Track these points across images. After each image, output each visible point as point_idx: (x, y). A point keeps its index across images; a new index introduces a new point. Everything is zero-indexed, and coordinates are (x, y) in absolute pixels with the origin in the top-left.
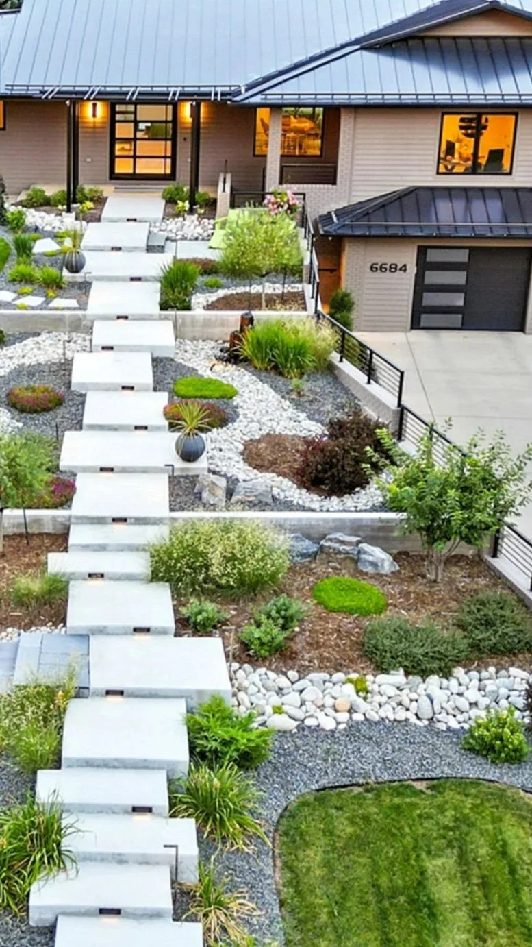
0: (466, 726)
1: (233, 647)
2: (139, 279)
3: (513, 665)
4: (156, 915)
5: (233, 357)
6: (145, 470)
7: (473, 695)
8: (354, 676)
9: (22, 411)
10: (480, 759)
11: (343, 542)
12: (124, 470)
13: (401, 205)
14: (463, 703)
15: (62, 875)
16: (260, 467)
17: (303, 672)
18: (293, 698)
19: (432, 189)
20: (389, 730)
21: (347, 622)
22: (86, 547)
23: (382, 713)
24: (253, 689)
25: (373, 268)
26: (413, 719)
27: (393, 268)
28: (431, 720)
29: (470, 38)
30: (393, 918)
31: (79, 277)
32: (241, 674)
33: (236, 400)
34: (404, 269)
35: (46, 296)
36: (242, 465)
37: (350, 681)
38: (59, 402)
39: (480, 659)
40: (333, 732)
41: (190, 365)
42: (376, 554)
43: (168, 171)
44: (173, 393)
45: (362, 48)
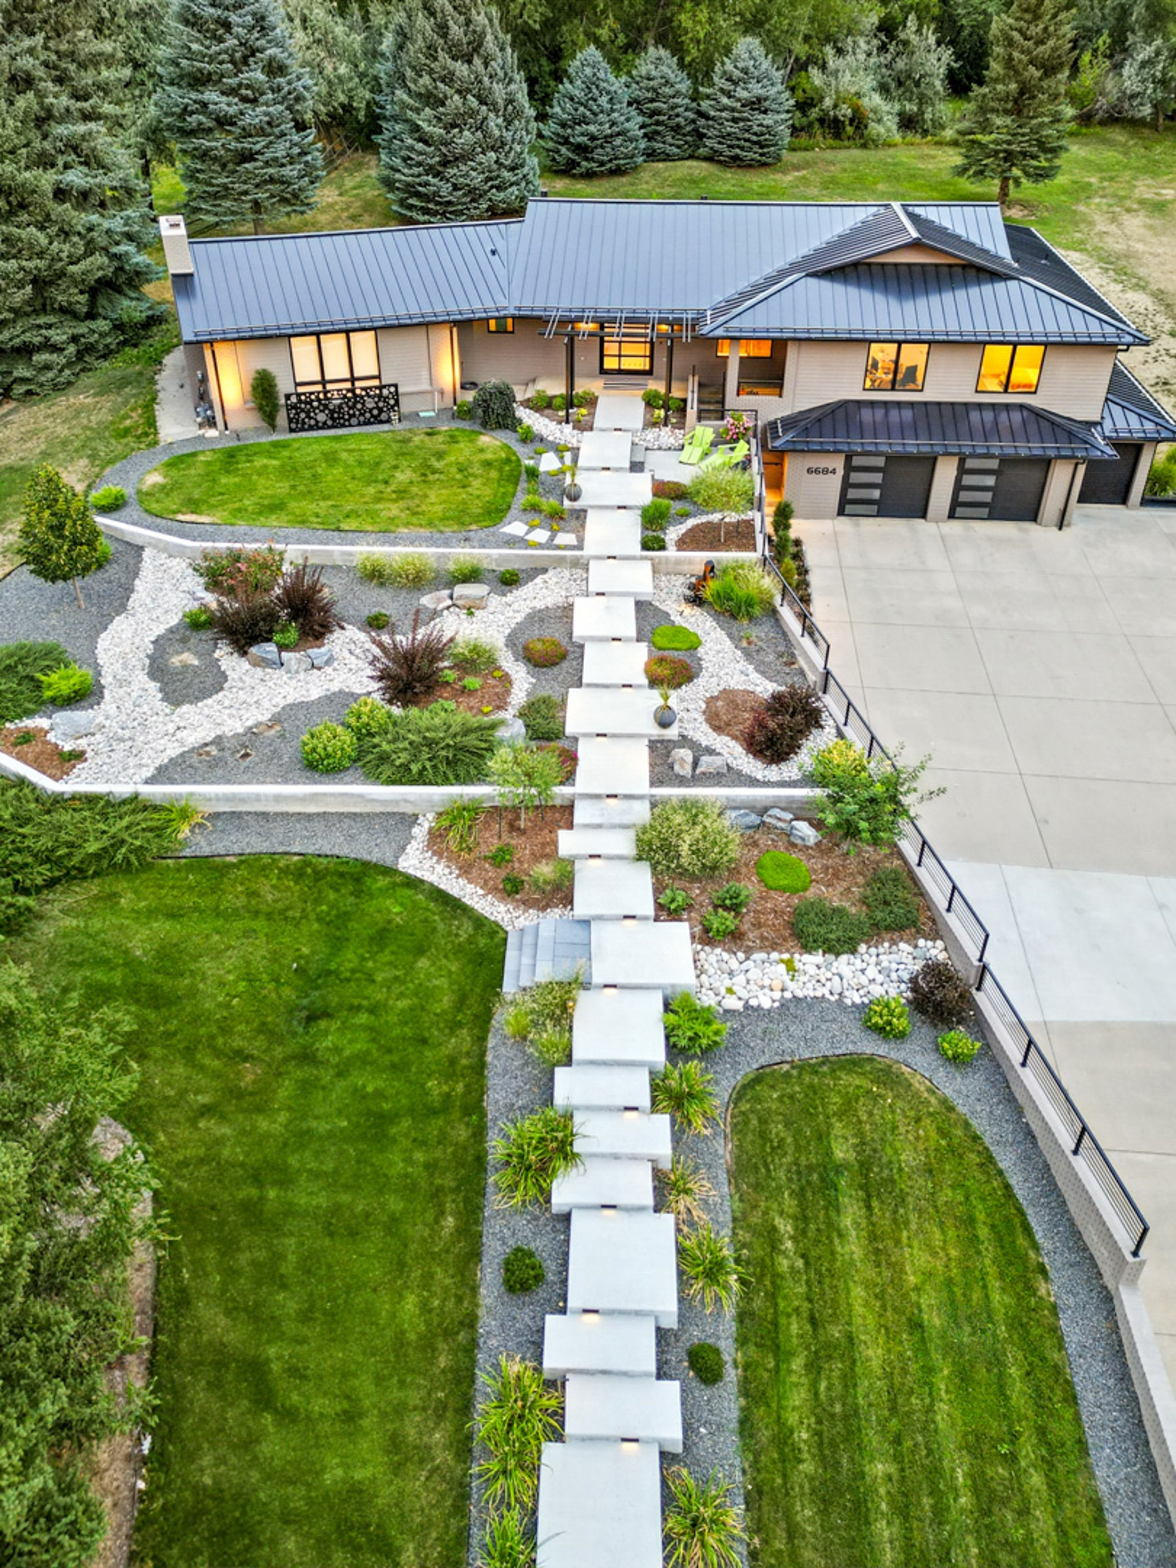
0: (866, 1001)
1: (698, 929)
2: (624, 507)
3: (902, 939)
4: (641, 1209)
5: (697, 600)
6: (630, 736)
7: (872, 972)
8: (786, 956)
9: (536, 666)
10: (875, 1036)
11: (779, 819)
12: (614, 736)
13: (834, 420)
14: (864, 980)
15: (575, 1170)
16: (717, 729)
17: (749, 951)
18: (740, 979)
19: (858, 402)
20: (810, 1007)
21: (780, 900)
22: (587, 826)
23: (806, 993)
24: (711, 971)
25: (809, 471)
26: (828, 996)
27: (826, 471)
28: (840, 994)
29: (896, 265)
30: (809, 1195)
31: (577, 505)
32: (702, 955)
33: (701, 651)
34: (834, 471)
35: (551, 529)
36: (706, 727)
37: (782, 961)
38: (564, 657)
39: (878, 935)
40: (769, 1011)
41: (663, 607)
42: (804, 829)
43: (647, 367)
44: (652, 643)
45: (807, 275)
